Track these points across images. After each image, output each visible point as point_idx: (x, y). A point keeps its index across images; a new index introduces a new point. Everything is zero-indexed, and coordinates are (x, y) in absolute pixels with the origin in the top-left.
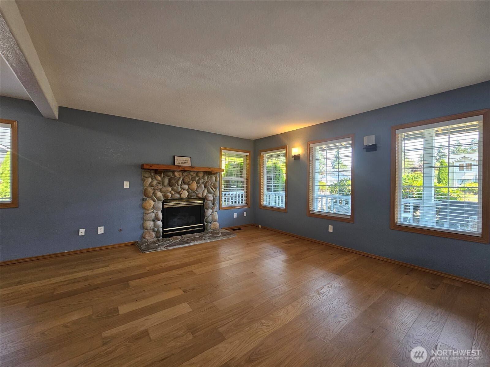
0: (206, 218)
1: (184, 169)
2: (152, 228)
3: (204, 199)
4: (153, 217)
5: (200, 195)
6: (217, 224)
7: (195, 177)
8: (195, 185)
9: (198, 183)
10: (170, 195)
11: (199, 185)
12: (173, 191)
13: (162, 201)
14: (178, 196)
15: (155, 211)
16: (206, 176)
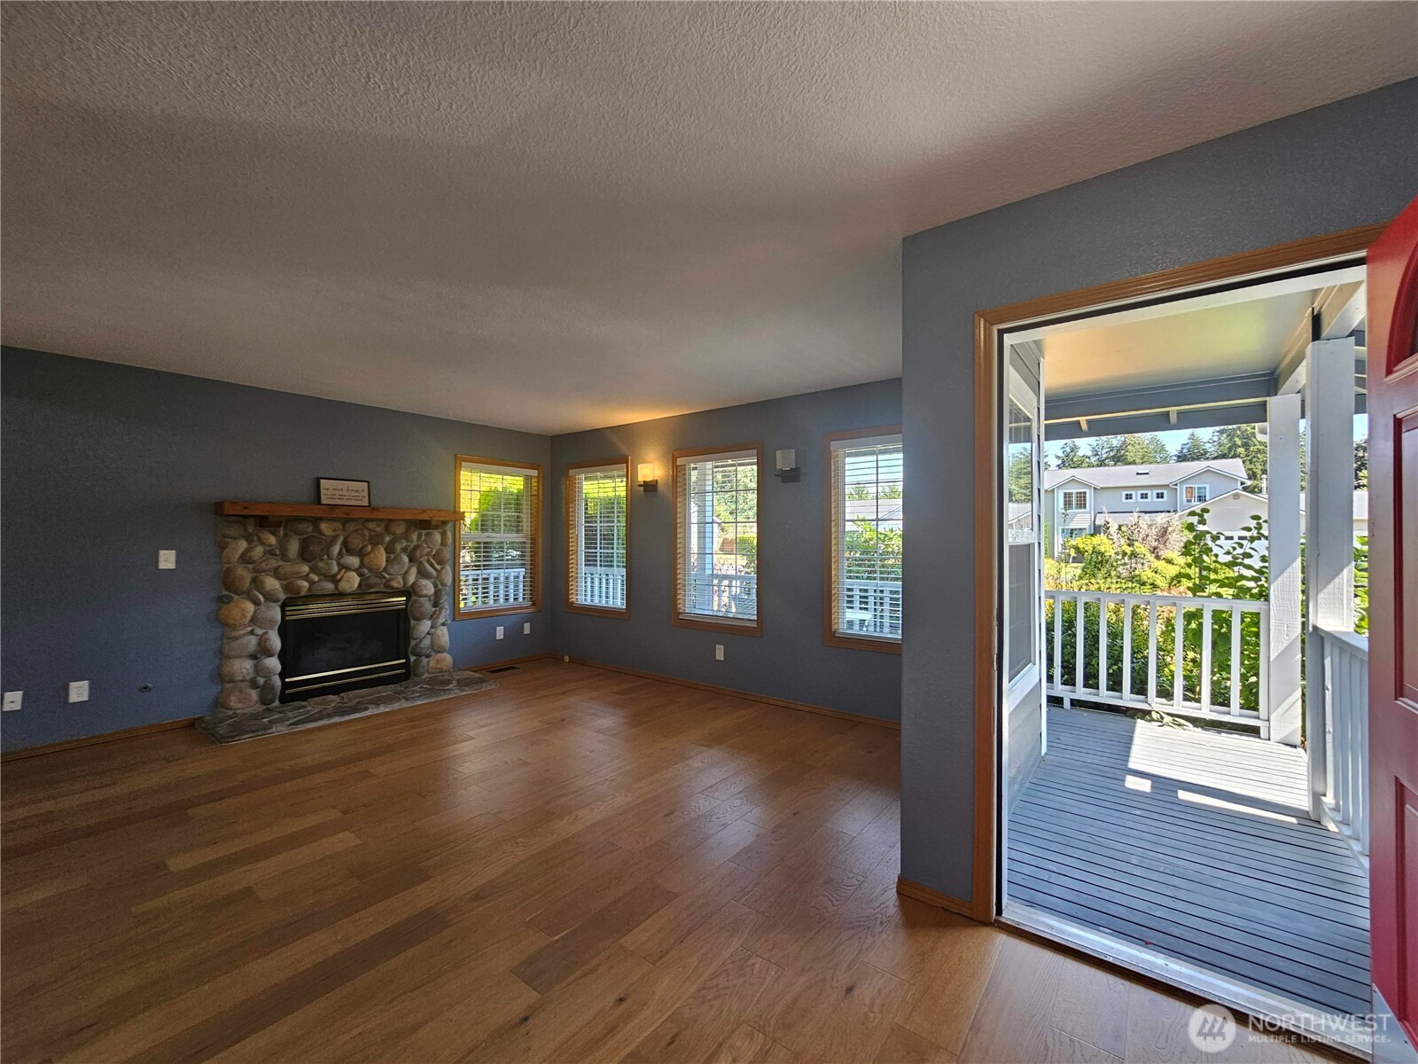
0: (413, 643)
1: (348, 514)
2: (248, 678)
3: (410, 592)
4: (251, 646)
5: (397, 583)
6: (447, 659)
7: (381, 536)
8: (381, 557)
9: (389, 550)
10: (306, 584)
11: (392, 556)
12: (316, 573)
13: (280, 603)
14: (329, 586)
15: (259, 631)
16: (414, 531)
